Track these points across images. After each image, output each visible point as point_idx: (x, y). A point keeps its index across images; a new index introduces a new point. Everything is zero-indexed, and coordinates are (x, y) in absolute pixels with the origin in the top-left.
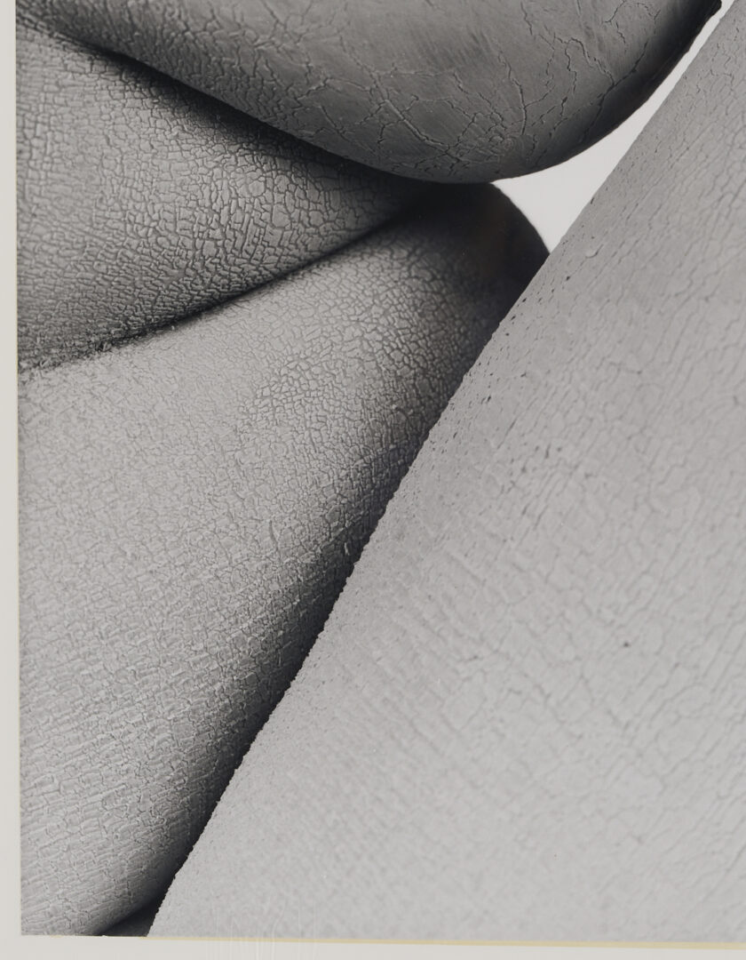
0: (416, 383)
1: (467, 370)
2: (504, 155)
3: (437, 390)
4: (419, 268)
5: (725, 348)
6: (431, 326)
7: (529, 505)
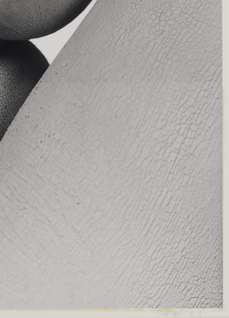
0: (3, 111)
1: (21, 106)
2: (33, 30)
3: (10, 114)
4: (3, 71)
5: (112, 98)
6: (8, 91)
7: (43, 154)
